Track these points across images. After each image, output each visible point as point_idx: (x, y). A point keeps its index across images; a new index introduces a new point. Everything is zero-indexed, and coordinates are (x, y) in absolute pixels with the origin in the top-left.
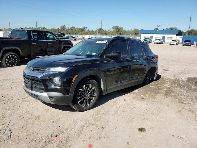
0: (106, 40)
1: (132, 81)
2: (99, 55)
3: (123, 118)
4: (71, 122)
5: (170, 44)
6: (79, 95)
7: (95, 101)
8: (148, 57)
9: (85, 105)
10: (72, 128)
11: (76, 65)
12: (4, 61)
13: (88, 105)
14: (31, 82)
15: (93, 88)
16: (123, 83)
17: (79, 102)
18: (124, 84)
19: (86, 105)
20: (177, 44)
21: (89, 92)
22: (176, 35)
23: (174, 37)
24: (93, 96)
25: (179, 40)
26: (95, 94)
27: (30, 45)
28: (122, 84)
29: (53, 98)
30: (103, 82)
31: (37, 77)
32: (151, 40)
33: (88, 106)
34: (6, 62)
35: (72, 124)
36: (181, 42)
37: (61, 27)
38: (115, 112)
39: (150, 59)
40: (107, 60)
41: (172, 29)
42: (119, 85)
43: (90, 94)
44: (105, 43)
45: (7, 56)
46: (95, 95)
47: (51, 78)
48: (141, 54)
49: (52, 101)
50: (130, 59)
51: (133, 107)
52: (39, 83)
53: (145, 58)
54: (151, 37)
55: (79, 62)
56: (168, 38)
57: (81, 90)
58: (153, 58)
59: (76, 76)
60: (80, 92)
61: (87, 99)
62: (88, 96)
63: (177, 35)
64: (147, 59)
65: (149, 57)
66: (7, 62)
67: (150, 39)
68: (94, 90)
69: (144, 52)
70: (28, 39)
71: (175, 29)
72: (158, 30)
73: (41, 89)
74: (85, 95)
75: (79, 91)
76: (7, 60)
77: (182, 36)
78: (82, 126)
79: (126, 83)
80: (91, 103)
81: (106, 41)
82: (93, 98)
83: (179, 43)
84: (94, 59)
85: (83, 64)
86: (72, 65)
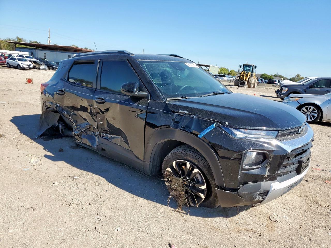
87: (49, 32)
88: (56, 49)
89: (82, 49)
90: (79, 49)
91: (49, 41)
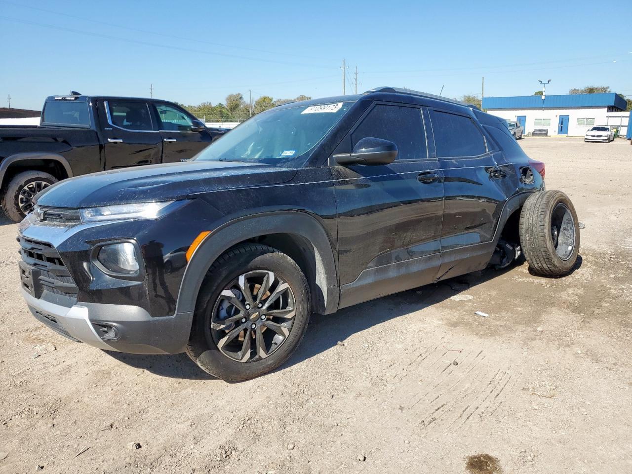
0: (340, 101)
1: (447, 260)
2: (307, 154)
3: (401, 408)
4: (184, 427)
5: (587, 141)
6: (223, 313)
7: (291, 338)
8: (507, 169)
9: (248, 355)
10: (179, 455)
11: (205, 190)
12: (13, 202)
13: (262, 353)
14: (35, 265)
15: (282, 287)
16: (407, 265)
17: (222, 342)
18: (415, 269)
19: (254, 354)
20: (610, 140)
21: (263, 302)
22: (606, 109)
23: (601, 116)
24: (284, 320)
25: (617, 128)
26: (289, 308)
27: (101, 147)
28: (403, 271)
29: (110, 327)
30: (323, 260)
31: (49, 245)
32: (522, 128)
33: (260, 358)
34: (17, 205)
35: (184, 437)
36: (623, 131)
37: (227, 99)
38: (374, 384)
39: (516, 175)
40: (339, 175)
41: (591, 91)
42: (392, 274)
43: (269, 308)
44: (335, 111)
45: (22, 183)
46: (289, 316)
47: (101, 247)
48: (481, 157)
49: (106, 341)
50: (435, 172)
51: (448, 362)
52: (58, 267)
53: (496, 171)
54: (522, 119)
55: (219, 180)
56: (580, 121)
57: (227, 293)
58: (525, 171)
59: (203, 236)
60: (226, 305)
61: (258, 332)
62: (259, 317)
63: (611, 109)
64: (504, 176)
65: (512, 167)
66: (21, 205)
67: (517, 127)
68: (285, 294)
69: (492, 147)
70: (94, 128)
71: (604, 89)
72: (543, 97)
73: (68, 292)
74: (247, 317)
75: (222, 301)
76: (21, 196)
77: (627, 114)
78: (222, 447)
79: (422, 267)
80: (273, 347)
81: (340, 105)
82: (285, 327)
83: (616, 136)
84: (284, 169)
85: (234, 188)
86: (188, 191)
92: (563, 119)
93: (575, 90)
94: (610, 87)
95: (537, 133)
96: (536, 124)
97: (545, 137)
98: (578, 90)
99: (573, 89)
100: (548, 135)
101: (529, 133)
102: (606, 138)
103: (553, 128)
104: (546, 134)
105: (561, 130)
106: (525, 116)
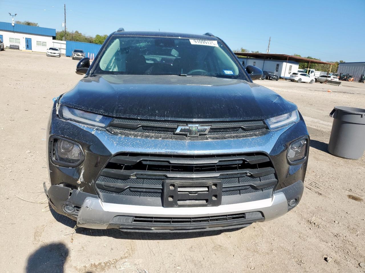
22: (52, 38)
41: (29, 24)
52: (261, 169)
77: (64, 42)
87: (270, 41)
88: (266, 57)
89: (292, 57)
90: (289, 57)
91: (268, 50)
92: (28, 40)
93: (18, 22)
94: (38, 24)
95: (12, 47)
96: (10, 41)
97: (18, 51)
98: (20, 22)
99: (17, 21)
100: (20, 49)
101: (7, 47)
102: (58, 55)
103: (23, 46)
104: (18, 49)
105: (28, 47)
106: (2, 35)
